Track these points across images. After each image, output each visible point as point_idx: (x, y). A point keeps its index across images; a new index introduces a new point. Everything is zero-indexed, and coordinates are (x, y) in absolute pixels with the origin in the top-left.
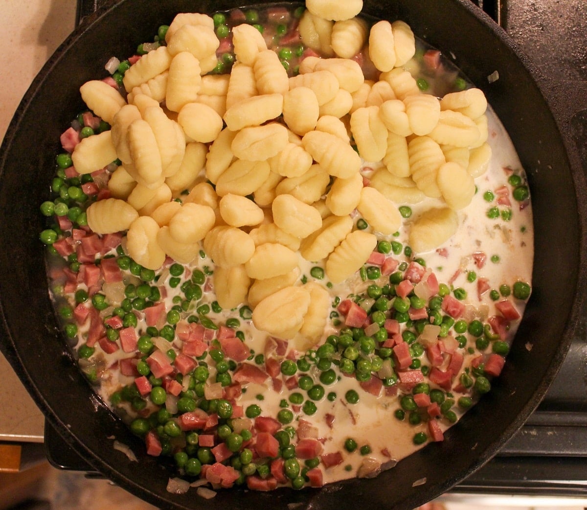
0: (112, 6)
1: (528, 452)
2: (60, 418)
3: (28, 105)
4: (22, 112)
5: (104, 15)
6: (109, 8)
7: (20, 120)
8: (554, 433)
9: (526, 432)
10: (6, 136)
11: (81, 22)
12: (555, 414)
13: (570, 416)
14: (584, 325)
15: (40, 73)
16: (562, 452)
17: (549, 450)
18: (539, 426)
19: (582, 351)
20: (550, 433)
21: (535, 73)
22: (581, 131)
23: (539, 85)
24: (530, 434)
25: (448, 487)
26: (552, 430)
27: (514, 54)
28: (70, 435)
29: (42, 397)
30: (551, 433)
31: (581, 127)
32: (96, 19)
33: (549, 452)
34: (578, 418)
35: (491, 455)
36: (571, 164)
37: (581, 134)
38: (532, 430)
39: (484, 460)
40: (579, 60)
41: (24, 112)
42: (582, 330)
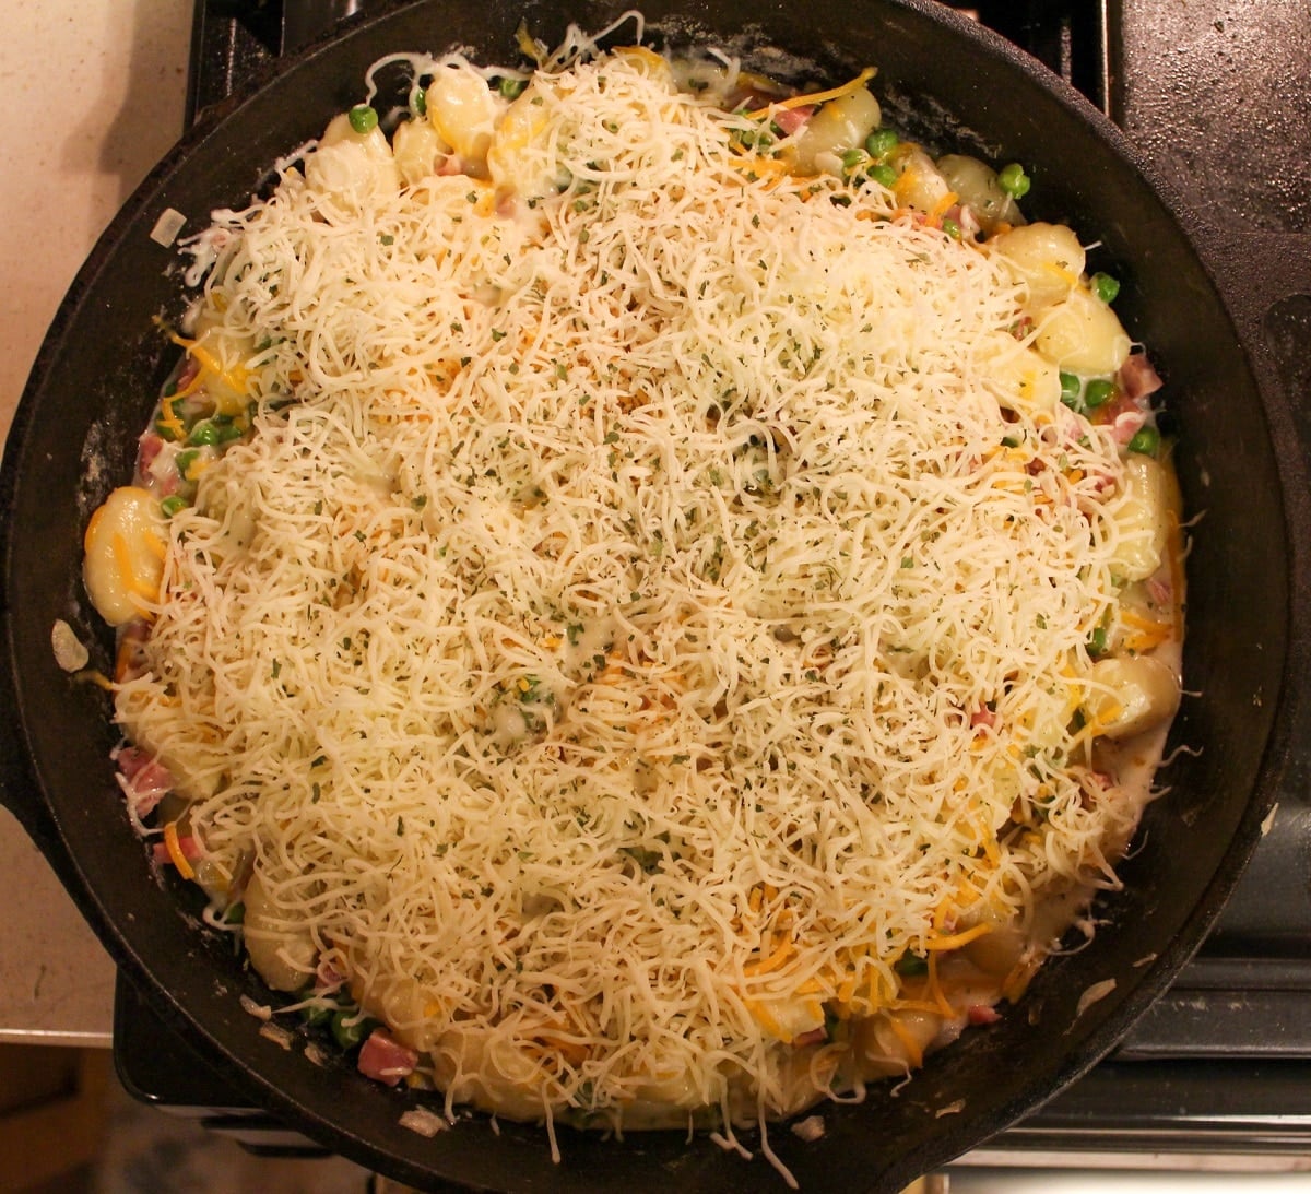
0: (270, 79)
1: (1188, 1048)
2: (154, 974)
3: (87, 293)
4: (74, 309)
5: (253, 98)
6: (263, 84)
7: (70, 324)
8: (1244, 1006)
9: (1183, 1004)
10: (37, 361)
11: (198, 119)
12: (1245, 964)
13: (1279, 968)
14: (1303, 768)
15: (113, 225)
16: (1262, 1049)
17: (1235, 1044)
18: (1211, 990)
19: (1300, 826)
20: (1234, 1005)
21: (1185, 217)
22: (1289, 346)
23: (1196, 242)
24: (1191, 1008)
25: (1014, 1117)
26: (1238, 999)
27: (1140, 177)
28: (178, 1012)
29: (115, 928)
30: (1237, 1005)
31: (1290, 337)
32: (236, 108)
33: (1235, 1048)
34: (1296, 972)
35: (1107, 1045)
36: (1269, 411)
37: (1290, 354)
38: (1195, 998)
39: (1090, 1057)
40: (1283, 194)
41: (78, 307)
42: (1300, 780)
